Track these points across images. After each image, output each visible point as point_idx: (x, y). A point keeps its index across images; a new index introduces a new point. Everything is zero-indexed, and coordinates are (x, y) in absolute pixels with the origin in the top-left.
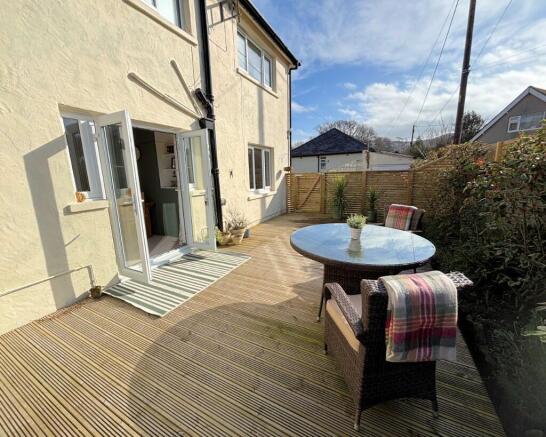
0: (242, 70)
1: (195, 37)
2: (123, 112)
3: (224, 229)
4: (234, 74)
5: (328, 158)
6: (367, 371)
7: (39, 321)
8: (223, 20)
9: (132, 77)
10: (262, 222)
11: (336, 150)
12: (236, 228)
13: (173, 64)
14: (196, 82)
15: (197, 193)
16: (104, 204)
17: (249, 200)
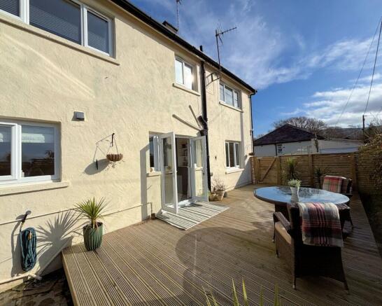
0: (222, 102)
1: (199, 93)
2: (172, 133)
3: (212, 190)
4: (217, 105)
5: (283, 145)
6: (296, 253)
7: (134, 225)
8: (212, 80)
9: (174, 116)
10: (235, 188)
11: (289, 140)
12: (219, 190)
13: (190, 107)
14: (199, 113)
15: (199, 168)
16: (160, 173)
17: (226, 173)
